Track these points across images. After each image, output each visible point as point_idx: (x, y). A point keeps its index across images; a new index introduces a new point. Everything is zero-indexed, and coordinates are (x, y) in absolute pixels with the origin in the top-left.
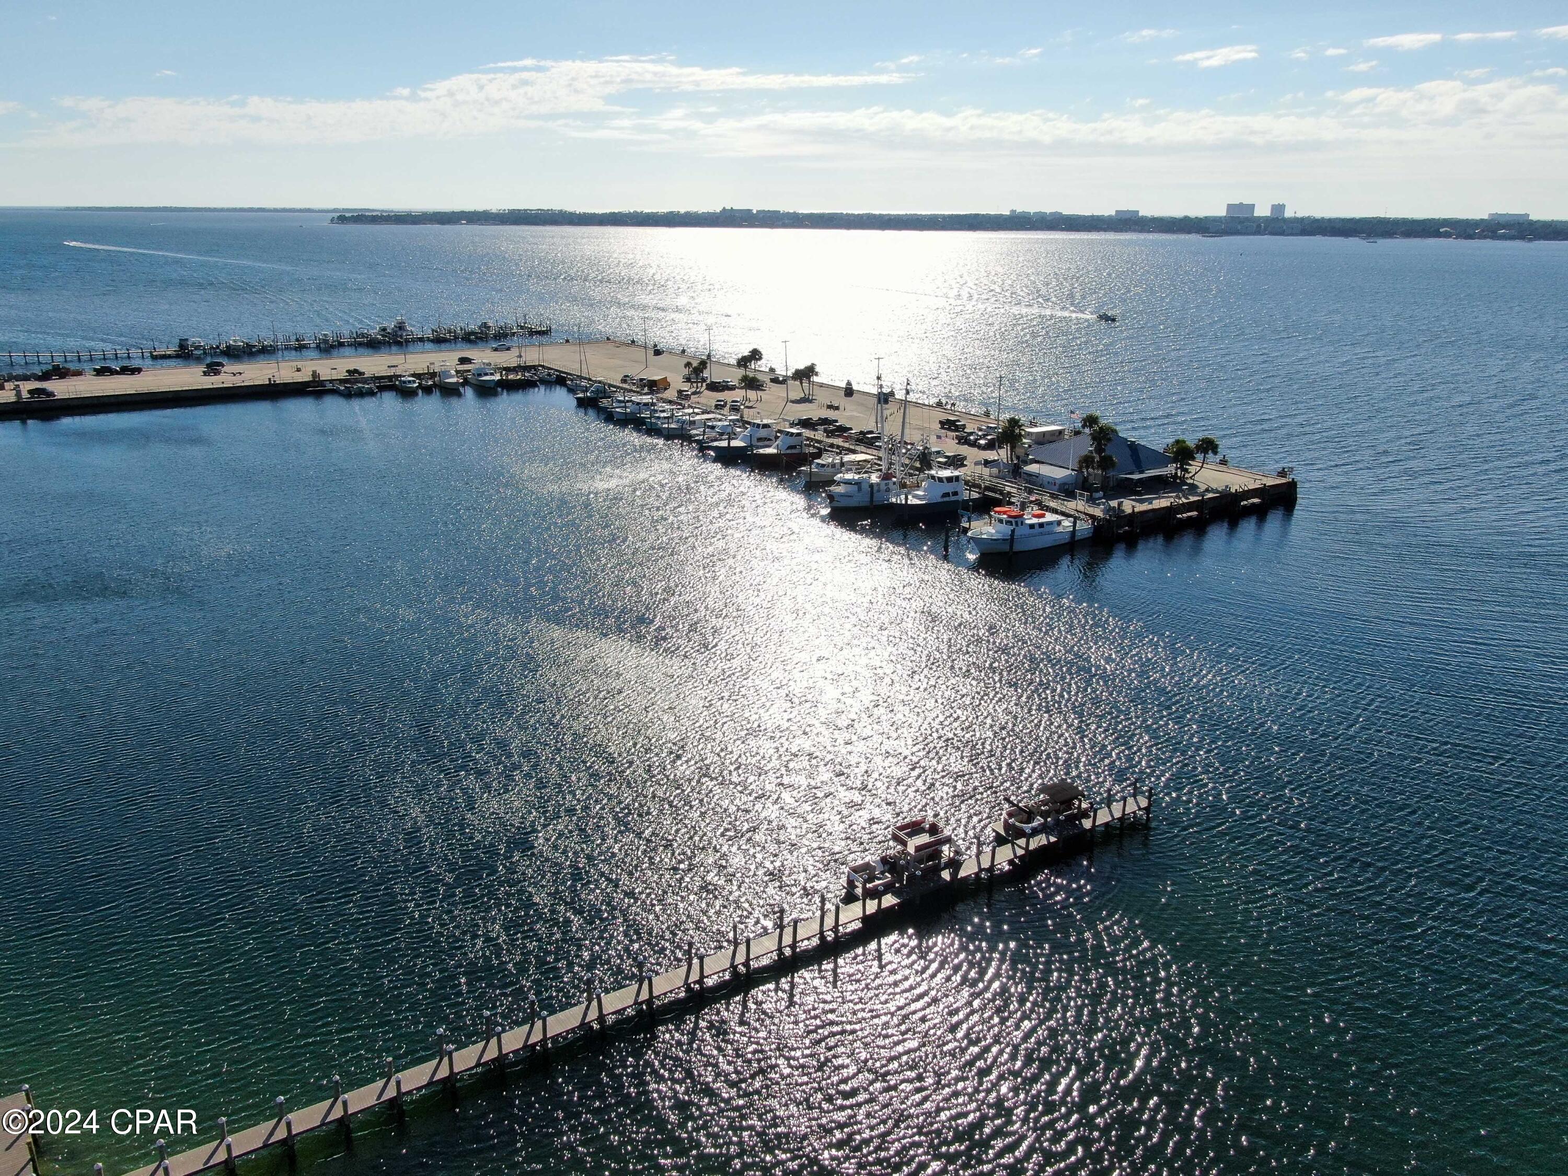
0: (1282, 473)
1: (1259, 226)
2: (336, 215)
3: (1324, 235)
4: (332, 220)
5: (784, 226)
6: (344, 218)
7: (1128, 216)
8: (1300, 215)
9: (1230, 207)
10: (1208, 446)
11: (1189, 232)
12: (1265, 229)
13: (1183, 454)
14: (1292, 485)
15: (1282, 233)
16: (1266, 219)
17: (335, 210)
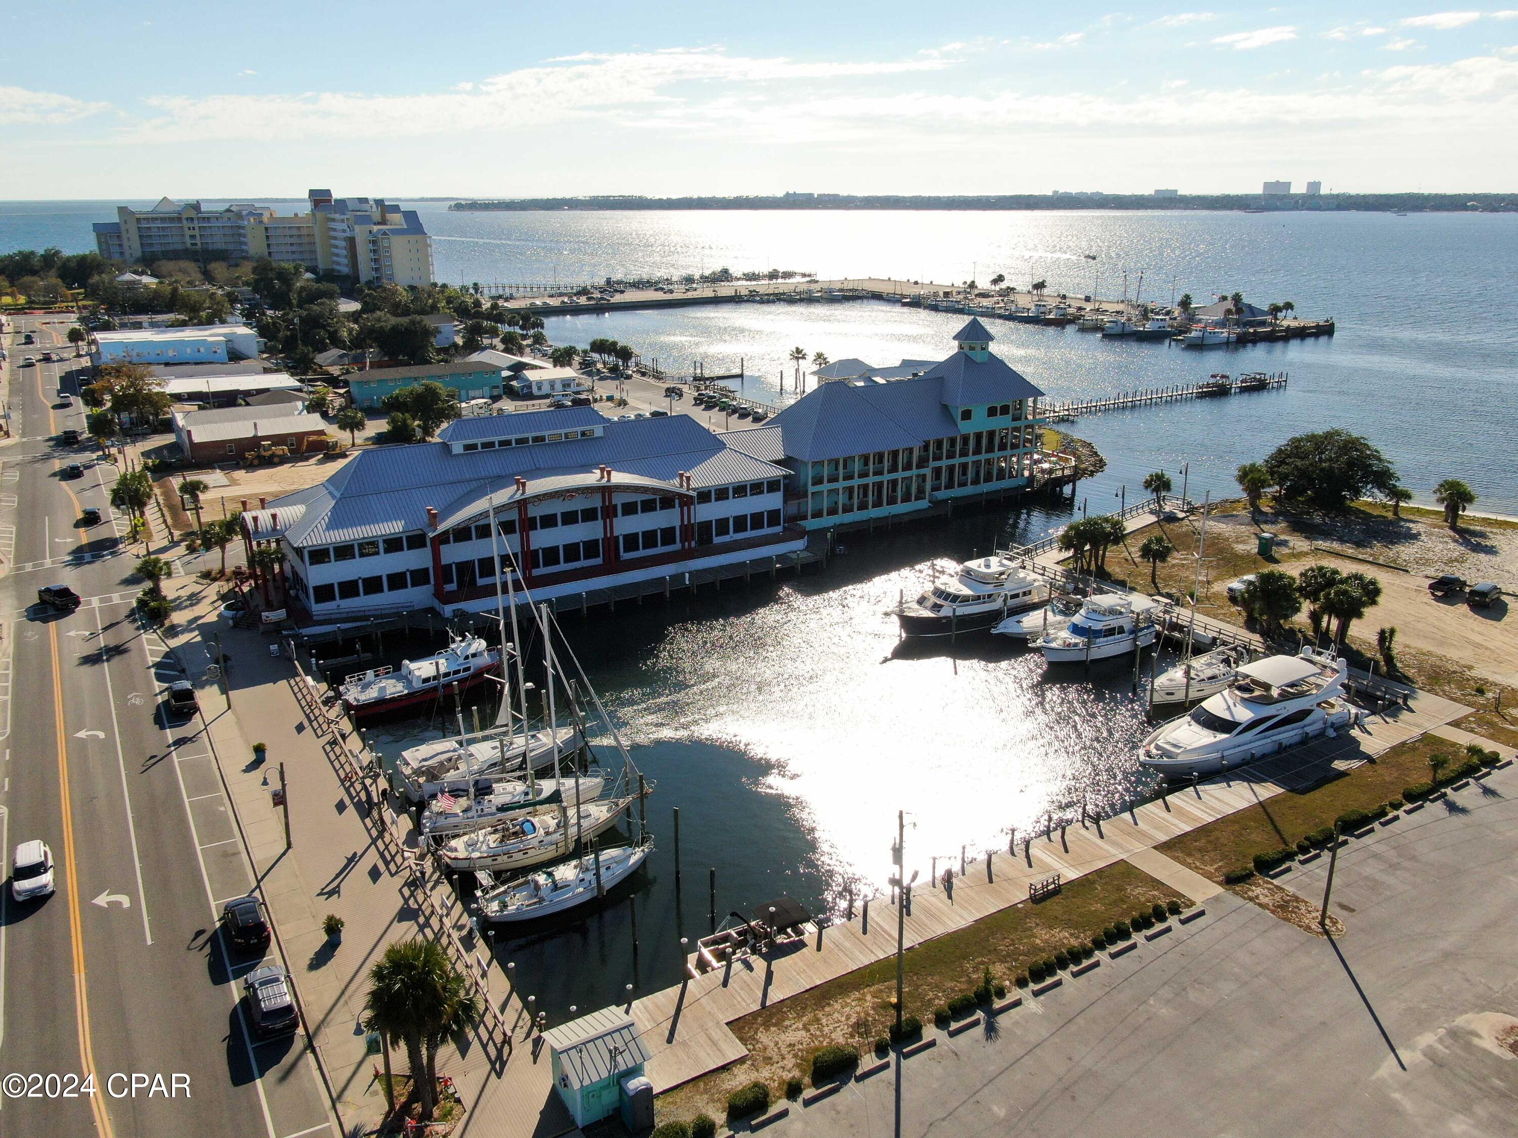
0: (1327, 321)
1: (1297, 202)
2: (453, 203)
3: (1358, 210)
4: (450, 207)
5: (857, 207)
6: (460, 206)
7: (1168, 195)
8: (1335, 192)
9: (1266, 185)
10: (1289, 306)
11: (1232, 209)
12: (1303, 205)
13: (1275, 310)
14: (1333, 324)
15: (1319, 208)
16: (1303, 196)
17: (453, 199)
